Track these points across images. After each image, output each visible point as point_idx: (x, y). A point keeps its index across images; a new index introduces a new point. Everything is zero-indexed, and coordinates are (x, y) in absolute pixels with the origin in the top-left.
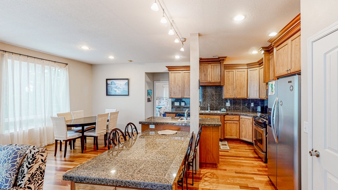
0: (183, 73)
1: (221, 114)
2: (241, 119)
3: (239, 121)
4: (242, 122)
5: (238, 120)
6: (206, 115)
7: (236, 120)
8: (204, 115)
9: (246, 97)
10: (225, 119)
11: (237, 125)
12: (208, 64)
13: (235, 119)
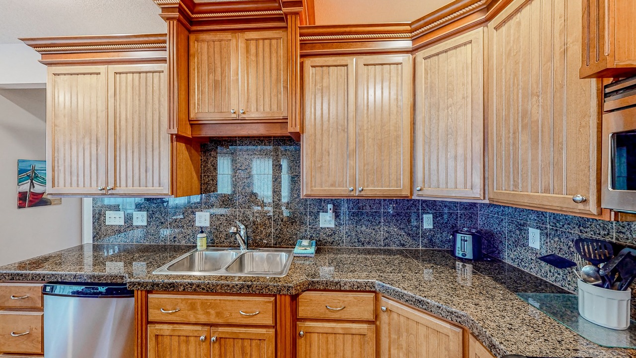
0: (111, 75)
1: (275, 290)
2: (384, 317)
3: (374, 322)
4: (394, 336)
5: (371, 317)
6: (195, 292)
7: (355, 317)
8: (184, 292)
9: (406, 193)
10: (301, 313)
11: (362, 346)
12: (228, 35)
13: (354, 312)
